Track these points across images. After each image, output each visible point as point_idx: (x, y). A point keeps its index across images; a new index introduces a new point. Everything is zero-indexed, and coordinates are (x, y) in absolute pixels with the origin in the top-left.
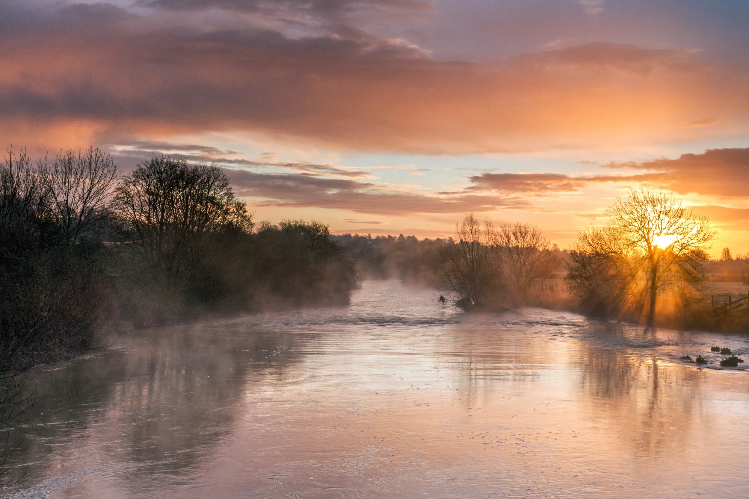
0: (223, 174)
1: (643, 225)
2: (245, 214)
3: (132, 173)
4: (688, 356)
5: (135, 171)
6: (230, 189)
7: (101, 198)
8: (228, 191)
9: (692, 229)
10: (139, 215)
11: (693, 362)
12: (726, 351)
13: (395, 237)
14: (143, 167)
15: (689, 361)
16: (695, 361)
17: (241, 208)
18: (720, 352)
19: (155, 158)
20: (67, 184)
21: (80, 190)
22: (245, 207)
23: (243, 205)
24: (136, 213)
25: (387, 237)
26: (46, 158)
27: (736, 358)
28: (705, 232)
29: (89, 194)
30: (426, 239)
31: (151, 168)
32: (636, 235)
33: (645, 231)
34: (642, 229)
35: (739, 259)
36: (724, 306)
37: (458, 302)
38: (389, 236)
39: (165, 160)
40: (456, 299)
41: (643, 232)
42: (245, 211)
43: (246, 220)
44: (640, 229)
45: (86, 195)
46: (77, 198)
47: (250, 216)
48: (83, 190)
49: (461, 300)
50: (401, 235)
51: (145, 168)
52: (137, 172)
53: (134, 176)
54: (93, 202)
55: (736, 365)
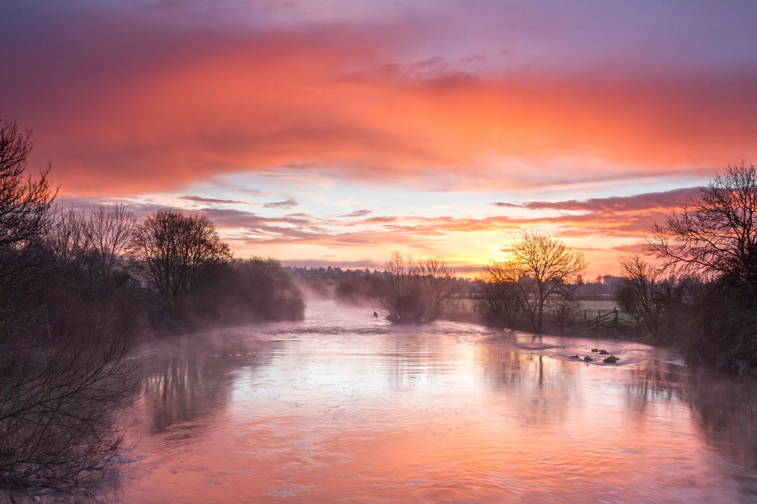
0: (210, 222)
1: (533, 258)
2: (229, 252)
3: (143, 223)
4: (576, 356)
5: (146, 220)
6: (216, 233)
7: (126, 241)
8: (215, 234)
9: (570, 261)
10: (150, 253)
11: (581, 360)
12: (603, 352)
13: (325, 268)
14: (152, 218)
15: (579, 359)
16: (583, 359)
17: (225, 247)
18: (599, 352)
19: (160, 211)
20: (100, 231)
21: (110, 235)
22: (228, 247)
23: (227, 246)
24: (148, 252)
25: (318, 269)
26: (83, 211)
27: (614, 357)
28: (581, 264)
29: (117, 238)
30: (348, 270)
31: (157, 218)
32: (527, 266)
33: (534, 263)
34: (532, 261)
35: (589, 283)
36: (595, 319)
37: (387, 316)
38: (320, 268)
39: (168, 212)
40: (386, 315)
41: (532, 263)
42: (228, 250)
43: (229, 257)
44: (531, 261)
45: (115, 238)
46: (109, 241)
47: (232, 253)
48: (113, 235)
49: (390, 315)
50: (329, 267)
51: (153, 218)
52: (147, 221)
53: (145, 224)
54: (120, 244)
55: (615, 362)
